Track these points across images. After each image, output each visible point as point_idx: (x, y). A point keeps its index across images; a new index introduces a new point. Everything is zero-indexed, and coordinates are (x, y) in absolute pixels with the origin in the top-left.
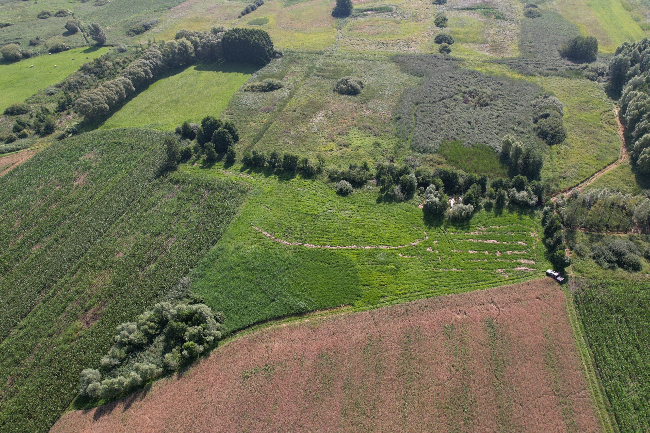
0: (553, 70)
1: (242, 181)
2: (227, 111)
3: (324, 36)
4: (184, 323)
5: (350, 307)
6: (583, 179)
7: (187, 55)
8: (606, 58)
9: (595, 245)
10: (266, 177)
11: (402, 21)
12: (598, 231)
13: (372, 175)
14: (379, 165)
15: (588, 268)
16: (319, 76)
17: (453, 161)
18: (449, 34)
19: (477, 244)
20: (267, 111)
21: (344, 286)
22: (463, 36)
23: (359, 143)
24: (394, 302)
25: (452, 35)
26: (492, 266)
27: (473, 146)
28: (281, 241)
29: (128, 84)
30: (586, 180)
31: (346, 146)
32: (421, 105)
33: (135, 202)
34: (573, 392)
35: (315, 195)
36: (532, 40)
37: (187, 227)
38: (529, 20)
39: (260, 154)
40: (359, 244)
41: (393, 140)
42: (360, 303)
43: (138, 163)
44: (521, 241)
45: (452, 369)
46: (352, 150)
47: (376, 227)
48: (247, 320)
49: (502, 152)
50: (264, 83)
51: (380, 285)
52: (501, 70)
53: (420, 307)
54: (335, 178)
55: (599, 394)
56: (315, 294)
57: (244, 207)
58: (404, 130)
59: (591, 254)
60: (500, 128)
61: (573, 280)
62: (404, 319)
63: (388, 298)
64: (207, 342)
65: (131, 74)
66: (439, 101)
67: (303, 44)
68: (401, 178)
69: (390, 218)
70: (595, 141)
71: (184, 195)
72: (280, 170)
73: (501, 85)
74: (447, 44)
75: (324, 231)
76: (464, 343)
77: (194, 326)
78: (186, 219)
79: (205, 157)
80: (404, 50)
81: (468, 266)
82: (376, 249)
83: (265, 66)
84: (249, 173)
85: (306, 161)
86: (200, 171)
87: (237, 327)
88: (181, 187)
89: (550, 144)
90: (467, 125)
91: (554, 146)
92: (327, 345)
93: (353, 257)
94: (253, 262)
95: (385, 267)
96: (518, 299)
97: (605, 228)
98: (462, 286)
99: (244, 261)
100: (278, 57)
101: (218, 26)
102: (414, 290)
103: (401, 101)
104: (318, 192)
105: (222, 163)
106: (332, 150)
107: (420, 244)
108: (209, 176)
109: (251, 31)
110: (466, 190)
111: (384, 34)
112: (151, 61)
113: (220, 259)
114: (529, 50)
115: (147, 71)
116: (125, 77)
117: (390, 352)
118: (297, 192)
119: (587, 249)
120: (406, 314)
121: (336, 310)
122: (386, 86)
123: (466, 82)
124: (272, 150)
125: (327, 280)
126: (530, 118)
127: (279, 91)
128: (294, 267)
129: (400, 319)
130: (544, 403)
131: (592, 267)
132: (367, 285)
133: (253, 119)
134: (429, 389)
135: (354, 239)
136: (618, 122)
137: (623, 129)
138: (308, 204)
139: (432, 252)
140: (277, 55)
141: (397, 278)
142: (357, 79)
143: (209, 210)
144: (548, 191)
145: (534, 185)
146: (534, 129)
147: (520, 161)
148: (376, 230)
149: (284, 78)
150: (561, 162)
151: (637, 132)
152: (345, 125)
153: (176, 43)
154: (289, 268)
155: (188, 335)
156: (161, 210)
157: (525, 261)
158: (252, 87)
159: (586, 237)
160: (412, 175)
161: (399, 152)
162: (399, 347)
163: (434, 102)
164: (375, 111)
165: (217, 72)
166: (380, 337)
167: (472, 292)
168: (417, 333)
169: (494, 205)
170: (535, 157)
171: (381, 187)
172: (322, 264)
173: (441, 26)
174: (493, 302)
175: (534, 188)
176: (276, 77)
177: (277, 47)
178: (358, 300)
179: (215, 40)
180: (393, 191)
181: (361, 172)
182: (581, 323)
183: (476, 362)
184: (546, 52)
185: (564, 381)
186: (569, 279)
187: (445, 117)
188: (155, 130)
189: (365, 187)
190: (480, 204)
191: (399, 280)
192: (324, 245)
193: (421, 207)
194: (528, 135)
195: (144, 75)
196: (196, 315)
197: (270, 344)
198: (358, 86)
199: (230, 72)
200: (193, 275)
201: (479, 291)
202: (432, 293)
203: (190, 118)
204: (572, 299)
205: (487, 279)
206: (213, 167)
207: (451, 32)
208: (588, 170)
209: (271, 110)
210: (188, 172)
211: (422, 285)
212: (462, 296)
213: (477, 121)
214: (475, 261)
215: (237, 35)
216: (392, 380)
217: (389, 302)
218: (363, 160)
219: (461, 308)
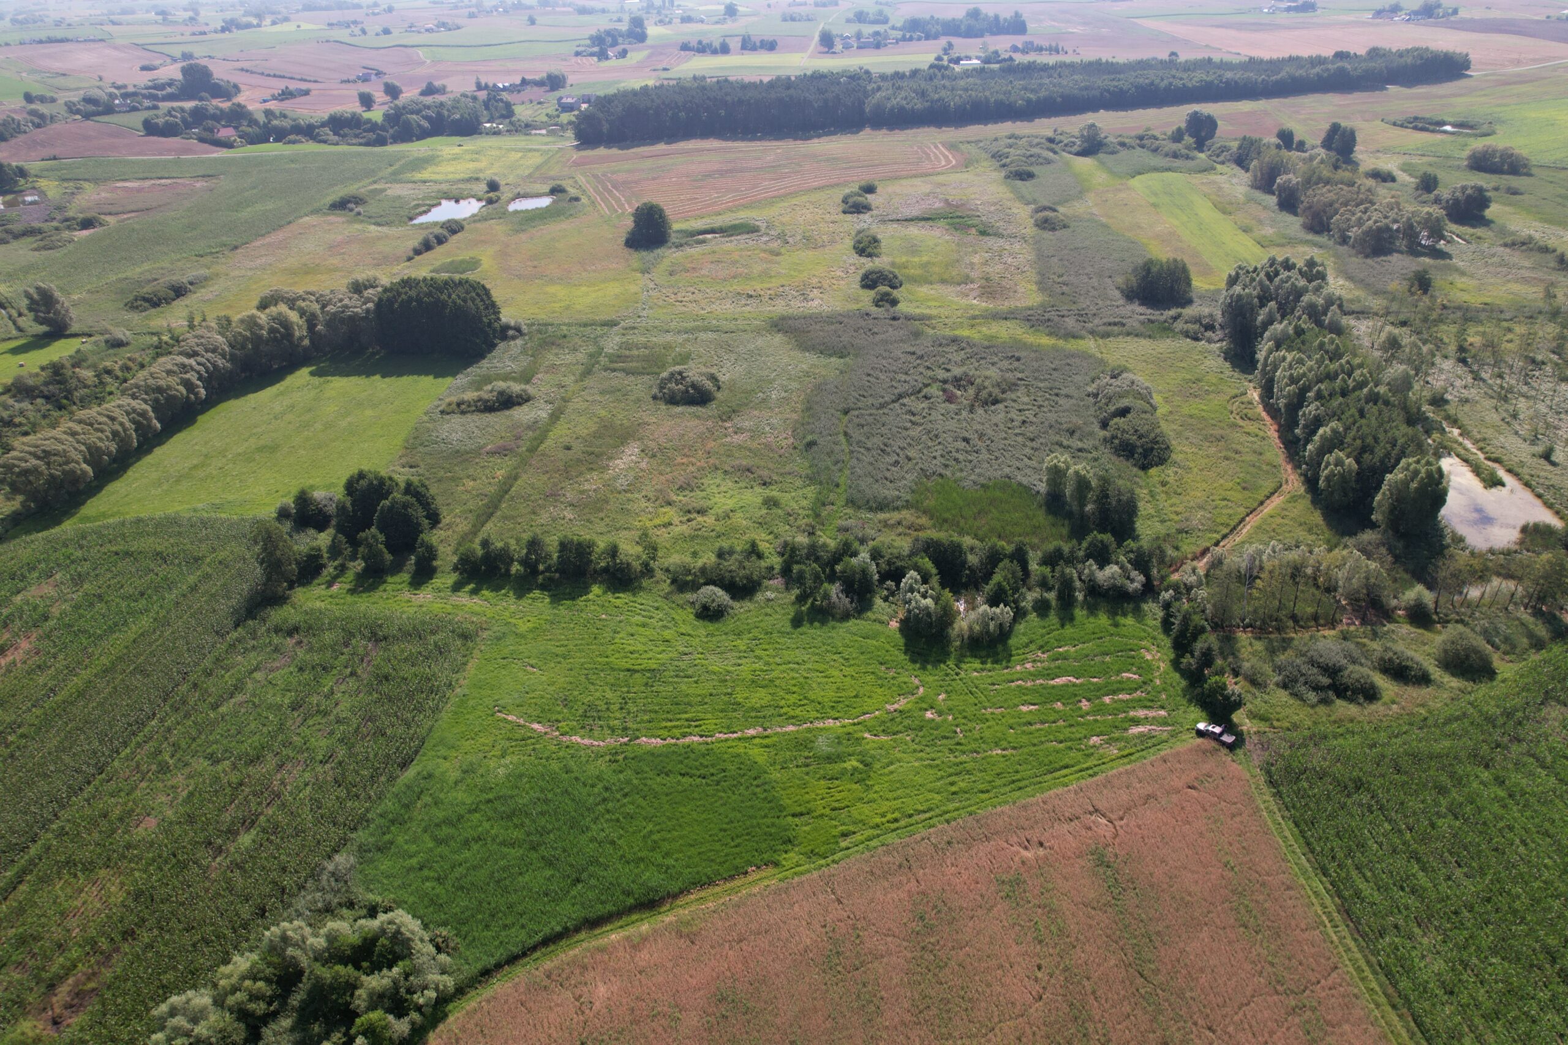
0: (1115, 324)
1: (461, 613)
2: (404, 460)
3: (613, 289)
4: (350, 966)
5: (771, 870)
6: (1226, 531)
7: (291, 342)
8: (1211, 297)
9: (1282, 658)
10: (520, 596)
11: (783, 250)
12: (1279, 630)
13: (772, 568)
14: (786, 544)
15: (1278, 709)
16: (614, 370)
17: (945, 521)
18: (888, 268)
19: (1033, 691)
20: (502, 452)
21: (748, 823)
22: (918, 272)
23: (731, 503)
24: (874, 843)
25: (896, 271)
26: (1080, 732)
27: (983, 486)
28: (576, 739)
29: (143, 414)
30: (1232, 531)
31: (701, 512)
32: (856, 413)
33: (184, 688)
34: (1314, 980)
35: (644, 625)
36: (1061, 271)
37: (331, 733)
38: (1047, 235)
39: (499, 545)
40: (767, 724)
41: (805, 491)
42: (792, 857)
43: (184, 596)
44: (1128, 671)
45: (1039, 975)
46: (717, 520)
47: (802, 680)
48: (518, 937)
49: (1048, 494)
50: (487, 393)
51: (833, 809)
52: (1011, 332)
53: (935, 846)
54: (686, 583)
55: (1368, 972)
56: (681, 851)
57: (473, 671)
58: (828, 468)
59: (1277, 678)
60: (1034, 444)
61: (1255, 739)
62: (904, 879)
63: (858, 837)
64: (419, 1009)
65: (148, 390)
66: (893, 402)
67: (568, 308)
68: (838, 568)
69: (830, 657)
70: (1230, 454)
71: (316, 658)
72: (551, 579)
73: (1018, 359)
74: (888, 289)
75: (679, 703)
76: (1051, 911)
77: (380, 970)
78: (325, 713)
79: (358, 565)
80: (797, 307)
81: (1024, 739)
82: (809, 730)
83: (483, 357)
84: (474, 592)
85: (613, 551)
86: (350, 599)
87: (493, 961)
88: (305, 641)
89: (1144, 468)
90: (961, 445)
91: (1153, 471)
92: (729, 969)
93: (759, 755)
94: (512, 797)
95: (838, 767)
96: (1149, 796)
97: (1291, 623)
98: (1021, 784)
99: (491, 796)
100: (514, 338)
101: (364, 276)
102: (915, 810)
103: (809, 409)
104: (651, 617)
105: (405, 577)
106: (670, 524)
107: (909, 706)
108: (374, 610)
109: (446, 283)
110: (988, 576)
111: (748, 278)
112: (199, 359)
113: (426, 799)
114: (1059, 290)
115: (192, 384)
116: (134, 397)
117: (885, 960)
118: (599, 624)
119: (1267, 668)
120: (906, 865)
121: (737, 883)
122: (771, 382)
123: (943, 360)
124: (526, 536)
125: (704, 816)
126: (1092, 419)
127: (525, 408)
128: (618, 796)
129: (896, 880)
130: (1259, 1016)
131: (1285, 706)
132: (802, 814)
133: (471, 471)
134: (997, 1030)
135: (753, 714)
136: (1264, 414)
137: (1276, 427)
138: (631, 648)
139: (938, 719)
140: (511, 333)
141: (869, 788)
142: (704, 370)
143: (385, 688)
144: (1162, 561)
145: (1132, 551)
146: (1105, 440)
147: (1089, 508)
148: (802, 688)
149: (534, 380)
150: (1174, 500)
151: (1305, 426)
152: (691, 468)
153: (263, 318)
154: (604, 800)
155: (364, 996)
156: (256, 700)
157: (1146, 712)
158: (459, 405)
159: (1259, 646)
160: (864, 556)
161: (824, 514)
162: (905, 944)
163: (882, 406)
164: (755, 433)
165: (368, 376)
166: (854, 927)
167: (1047, 794)
168: (940, 904)
169: (1054, 603)
170: (1120, 493)
171: (796, 592)
172: (686, 780)
173: (870, 255)
174: (1096, 811)
175: (1132, 556)
176: (514, 379)
177: (507, 316)
178: (786, 852)
179: (358, 307)
180: (826, 596)
181: (746, 564)
182: (1292, 825)
183: (1087, 947)
184: (1093, 293)
185: (1289, 959)
186: (1245, 736)
187: (911, 433)
188: (223, 516)
189: (759, 597)
190: (1023, 604)
191: (876, 792)
192: (684, 736)
193: (894, 625)
194: (1095, 454)
195: (184, 392)
196: (383, 941)
197: (585, 989)
198: (709, 385)
199: (400, 375)
200: (360, 847)
201: (1060, 790)
202: (957, 809)
203: (311, 482)
204: (1262, 779)
205: (1071, 762)
206: (381, 588)
207: (893, 264)
208: (1231, 511)
209: (511, 450)
210: (318, 604)
211: (930, 796)
212: (1025, 807)
213: (981, 436)
214: (1038, 726)
215: (413, 293)
216: (903, 1023)
217: (861, 846)
218: (746, 537)
219: (1028, 834)
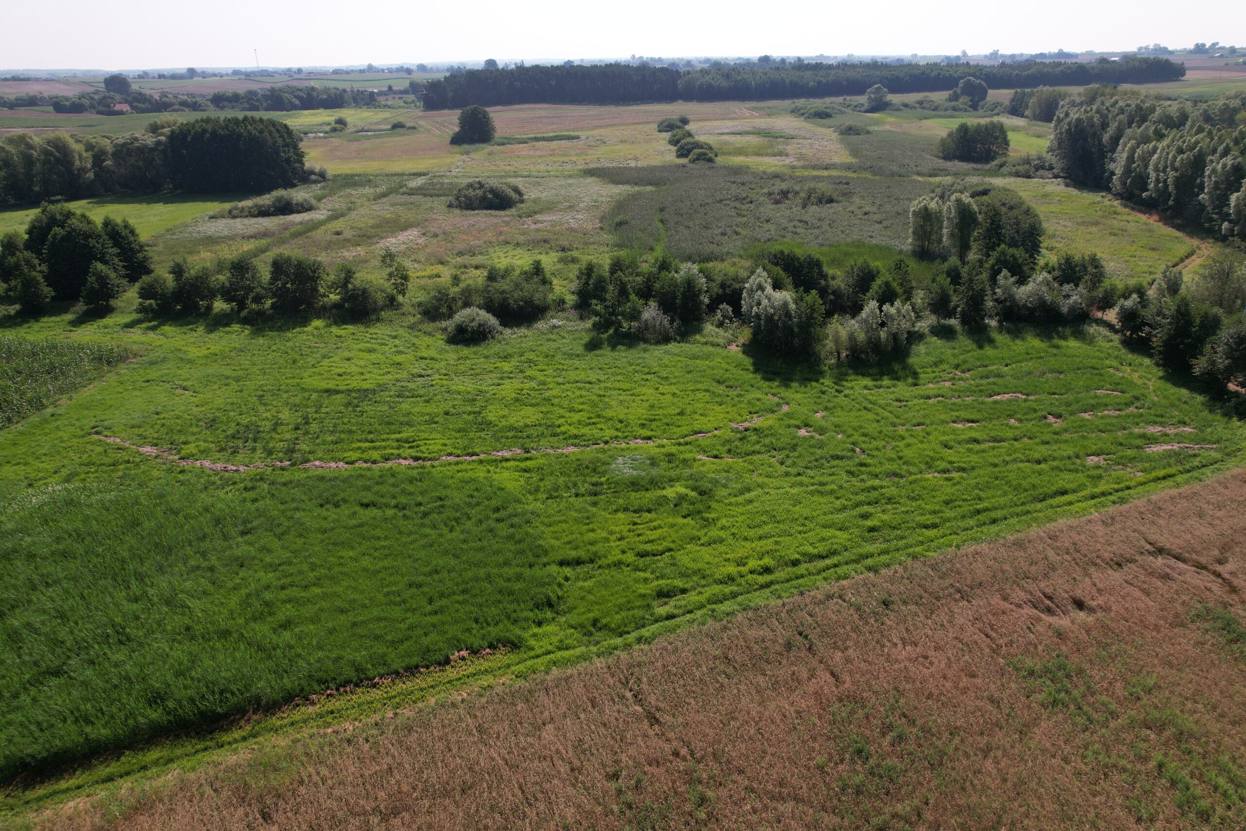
3: (430, 162)
11: (600, 145)
13: (562, 299)
16: (412, 195)
20: (260, 237)
21: (468, 574)
22: (735, 151)
26: (1062, 450)
27: (832, 246)
28: (203, 463)
32: (674, 208)
35: (370, 351)
38: (853, 137)
40: (533, 445)
49: (916, 250)
51: (641, 555)
52: (834, 173)
53: (858, 609)
56: (317, 621)
57: (89, 393)
58: (640, 239)
62: (801, 670)
63: (693, 598)
66: (715, 203)
69: (639, 376)
73: (847, 184)
75: (392, 423)
81: (975, 459)
93: (510, 481)
95: (651, 495)
100: (316, 182)
102: (804, 554)
103: (620, 208)
104: (383, 344)
106: (438, 276)
107: (769, 424)
114: (875, 157)
118: (306, 351)
120: (802, 644)
121: (421, 681)
122: (580, 198)
123: (766, 185)
125: (384, 563)
127: (304, 214)
132: (578, 562)
133: (215, 248)
137: (1156, 218)
138: (341, 371)
139: (820, 437)
140: (313, 177)
141: (708, 523)
148: (595, 406)
149: (325, 201)
152: (476, 242)
157: (1160, 428)
158: (231, 211)
160: (690, 269)
163: (702, 205)
164: (557, 223)
167: (1050, 527)
171: (594, 321)
174: (1161, 550)
177: (313, 161)
178: (539, 624)
179: (149, 140)
181: (525, 284)
187: (738, 219)
191: (723, 528)
192: (387, 459)
193: (735, 347)
198: (509, 192)
201: (1073, 521)
202: (887, 552)
205: (1068, 487)
209: (271, 235)
212: (1018, 546)
213: (820, 219)
214: (992, 444)
215: (208, 126)
217: (699, 613)
219: (1045, 587)
